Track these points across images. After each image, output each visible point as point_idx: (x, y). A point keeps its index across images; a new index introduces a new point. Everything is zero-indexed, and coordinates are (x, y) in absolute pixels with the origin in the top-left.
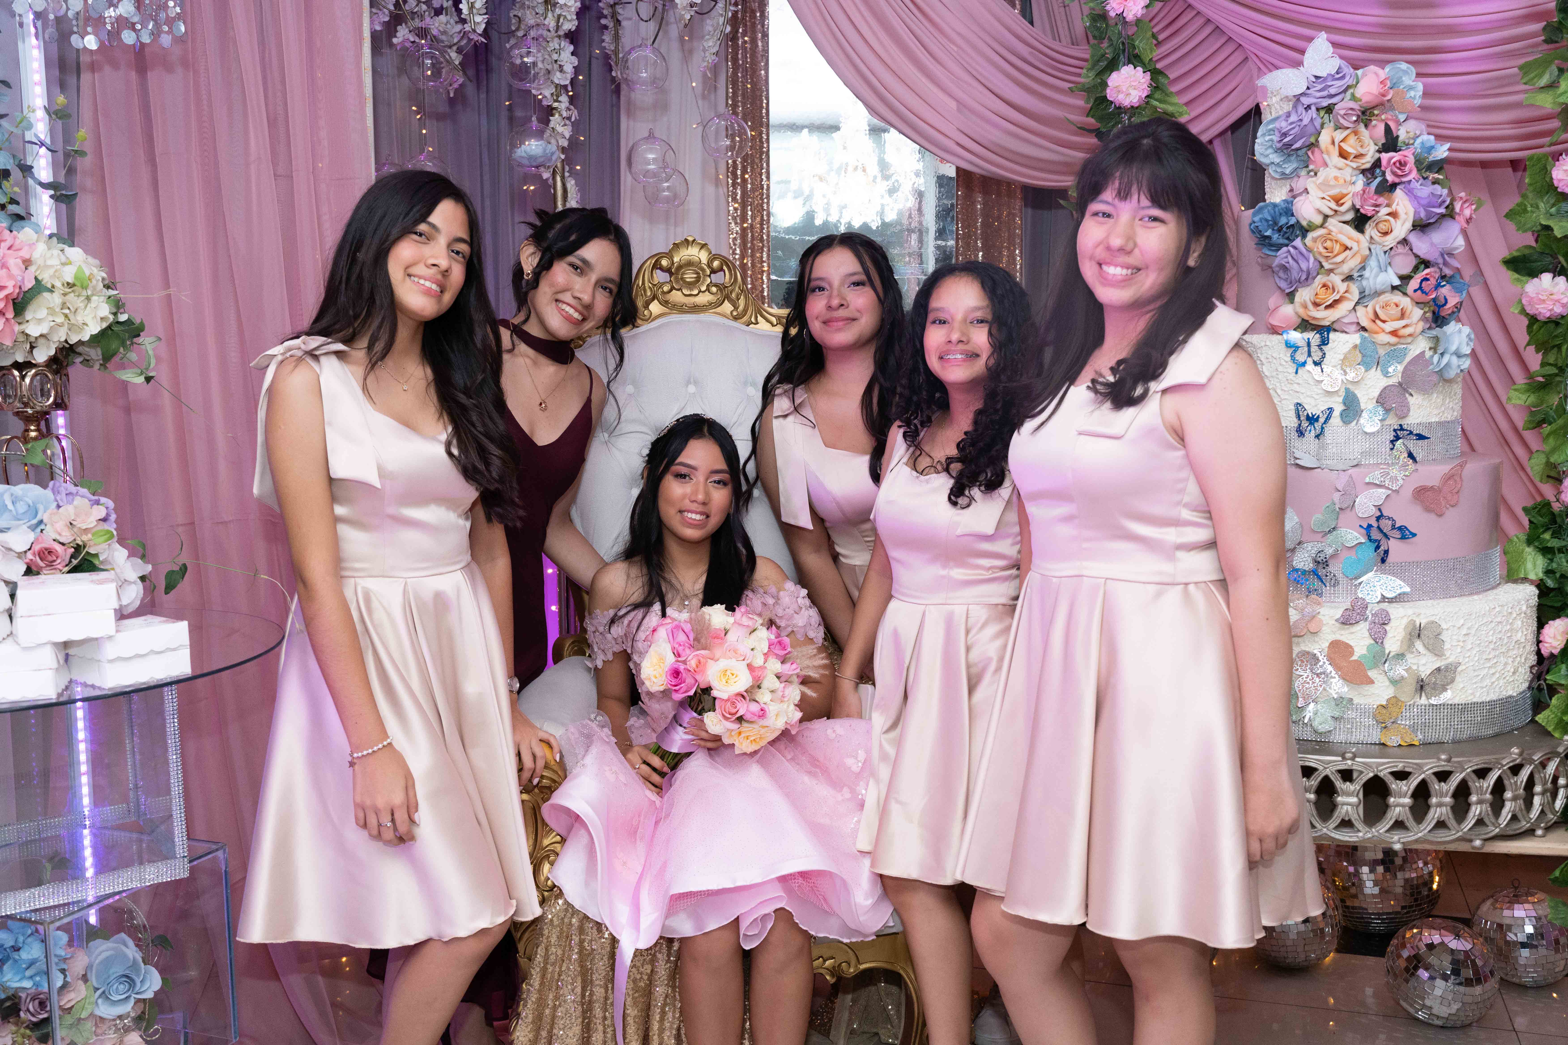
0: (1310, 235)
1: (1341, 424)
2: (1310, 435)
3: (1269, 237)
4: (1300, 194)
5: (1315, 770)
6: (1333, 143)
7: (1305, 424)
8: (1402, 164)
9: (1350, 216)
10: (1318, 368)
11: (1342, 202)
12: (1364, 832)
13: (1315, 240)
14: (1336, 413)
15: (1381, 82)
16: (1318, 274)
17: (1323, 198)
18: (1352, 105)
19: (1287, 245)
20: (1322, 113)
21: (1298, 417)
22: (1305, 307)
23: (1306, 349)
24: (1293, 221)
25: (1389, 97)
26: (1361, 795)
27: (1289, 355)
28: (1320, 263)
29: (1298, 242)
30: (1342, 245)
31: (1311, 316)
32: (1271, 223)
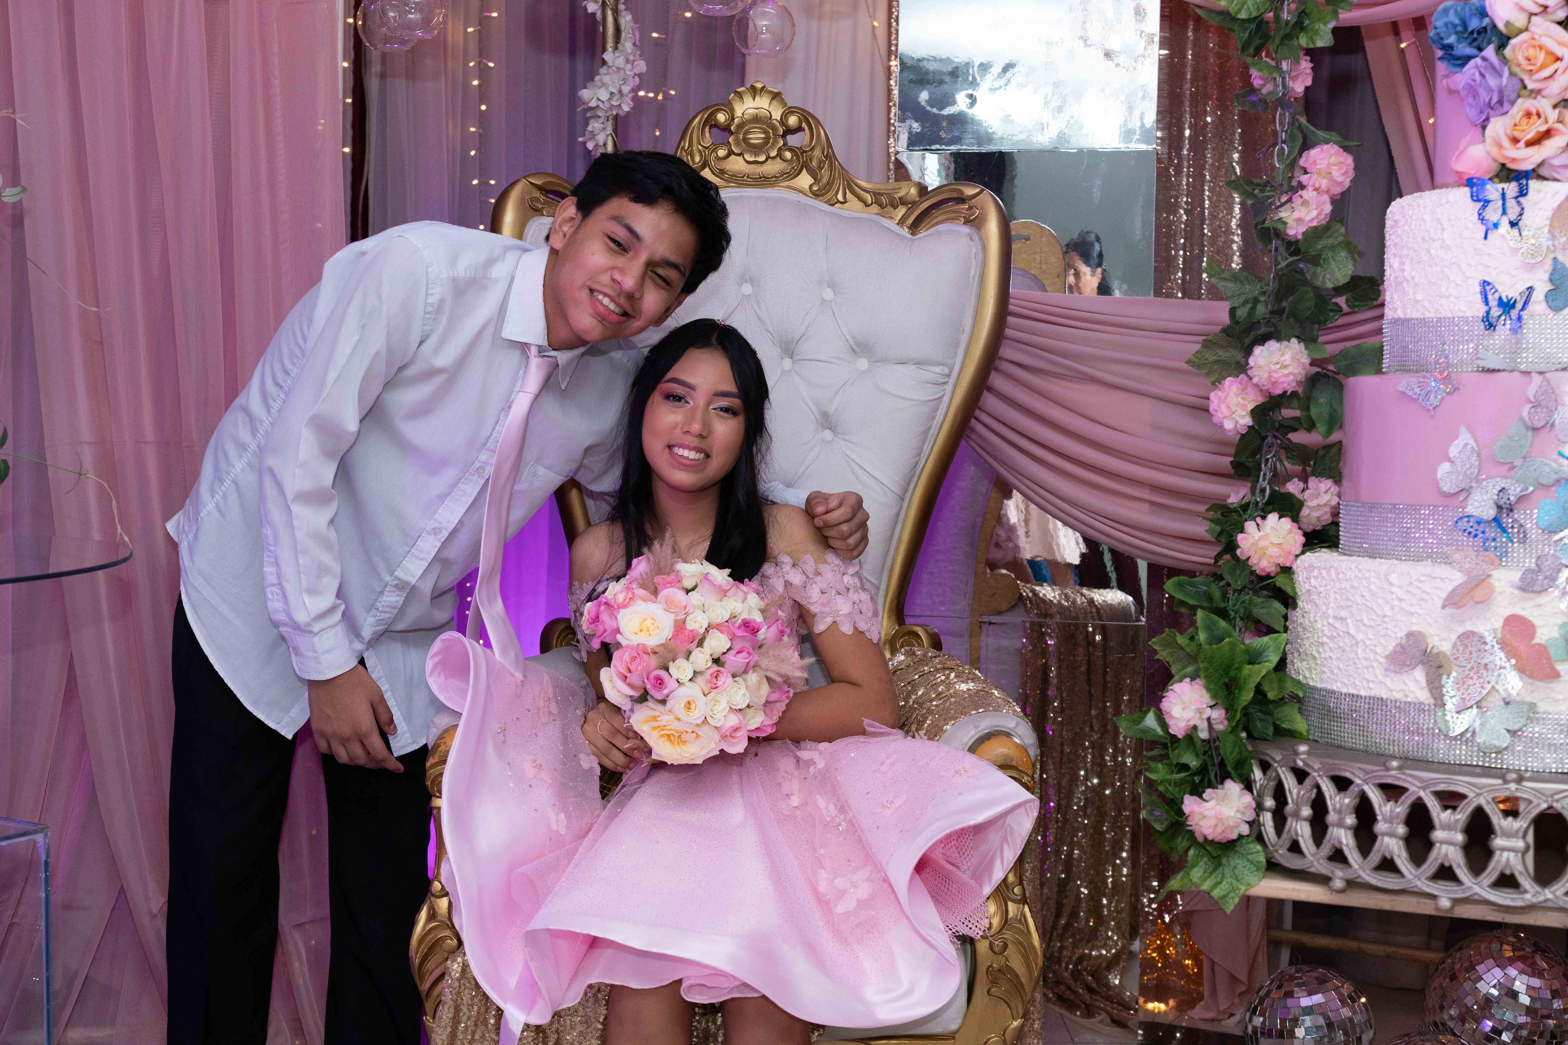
0: (1510, 44)
1: (1548, 311)
2: (1504, 329)
3: (1450, 47)
5: (1463, 797)
7: (1496, 312)
10: (1515, 231)
12: (1532, 891)
13: (1515, 50)
14: (1539, 295)
16: (1519, 96)
19: (1476, 57)
21: (1487, 302)
22: (1502, 145)
23: (1500, 203)
24: (1487, 23)
26: (1530, 838)
27: (1476, 213)
28: (1522, 81)
29: (1490, 52)
30: (1549, 53)
31: (1507, 158)
32: (1459, 28)
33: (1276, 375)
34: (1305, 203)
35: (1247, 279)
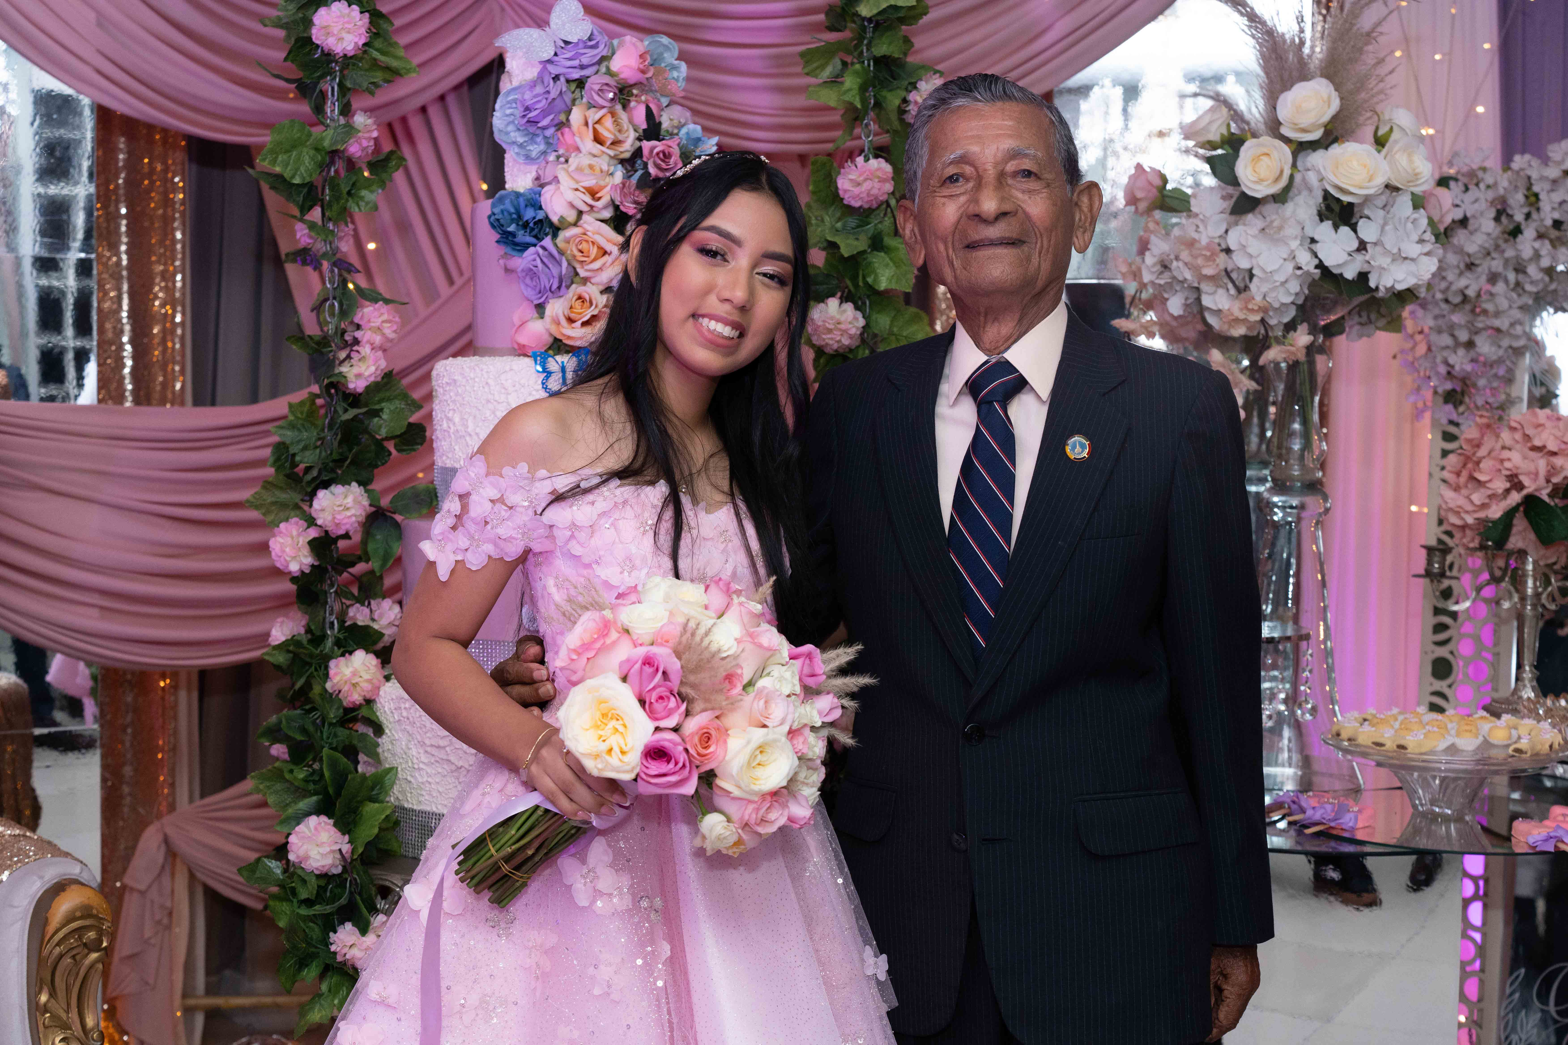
0: (563, 235)
3: (513, 235)
4: (549, 183)
6: (586, 124)
8: (666, 156)
9: (608, 214)
11: (598, 195)
13: (567, 241)
15: (641, 56)
16: (572, 283)
17: (577, 190)
18: (607, 79)
19: (535, 245)
20: (573, 86)
22: (558, 323)
23: (560, 375)
24: (540, 215)
25: (649, 75)
27: (540, 382)
28: (575, 268)
29: (547, 242)
30: (600, 248)
31: (564, 335)
32: (514, 216)
33: (338, 517)
34: (362, 359)
35: (303, 425)
